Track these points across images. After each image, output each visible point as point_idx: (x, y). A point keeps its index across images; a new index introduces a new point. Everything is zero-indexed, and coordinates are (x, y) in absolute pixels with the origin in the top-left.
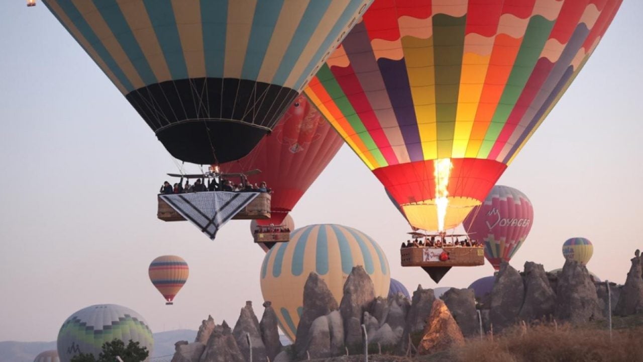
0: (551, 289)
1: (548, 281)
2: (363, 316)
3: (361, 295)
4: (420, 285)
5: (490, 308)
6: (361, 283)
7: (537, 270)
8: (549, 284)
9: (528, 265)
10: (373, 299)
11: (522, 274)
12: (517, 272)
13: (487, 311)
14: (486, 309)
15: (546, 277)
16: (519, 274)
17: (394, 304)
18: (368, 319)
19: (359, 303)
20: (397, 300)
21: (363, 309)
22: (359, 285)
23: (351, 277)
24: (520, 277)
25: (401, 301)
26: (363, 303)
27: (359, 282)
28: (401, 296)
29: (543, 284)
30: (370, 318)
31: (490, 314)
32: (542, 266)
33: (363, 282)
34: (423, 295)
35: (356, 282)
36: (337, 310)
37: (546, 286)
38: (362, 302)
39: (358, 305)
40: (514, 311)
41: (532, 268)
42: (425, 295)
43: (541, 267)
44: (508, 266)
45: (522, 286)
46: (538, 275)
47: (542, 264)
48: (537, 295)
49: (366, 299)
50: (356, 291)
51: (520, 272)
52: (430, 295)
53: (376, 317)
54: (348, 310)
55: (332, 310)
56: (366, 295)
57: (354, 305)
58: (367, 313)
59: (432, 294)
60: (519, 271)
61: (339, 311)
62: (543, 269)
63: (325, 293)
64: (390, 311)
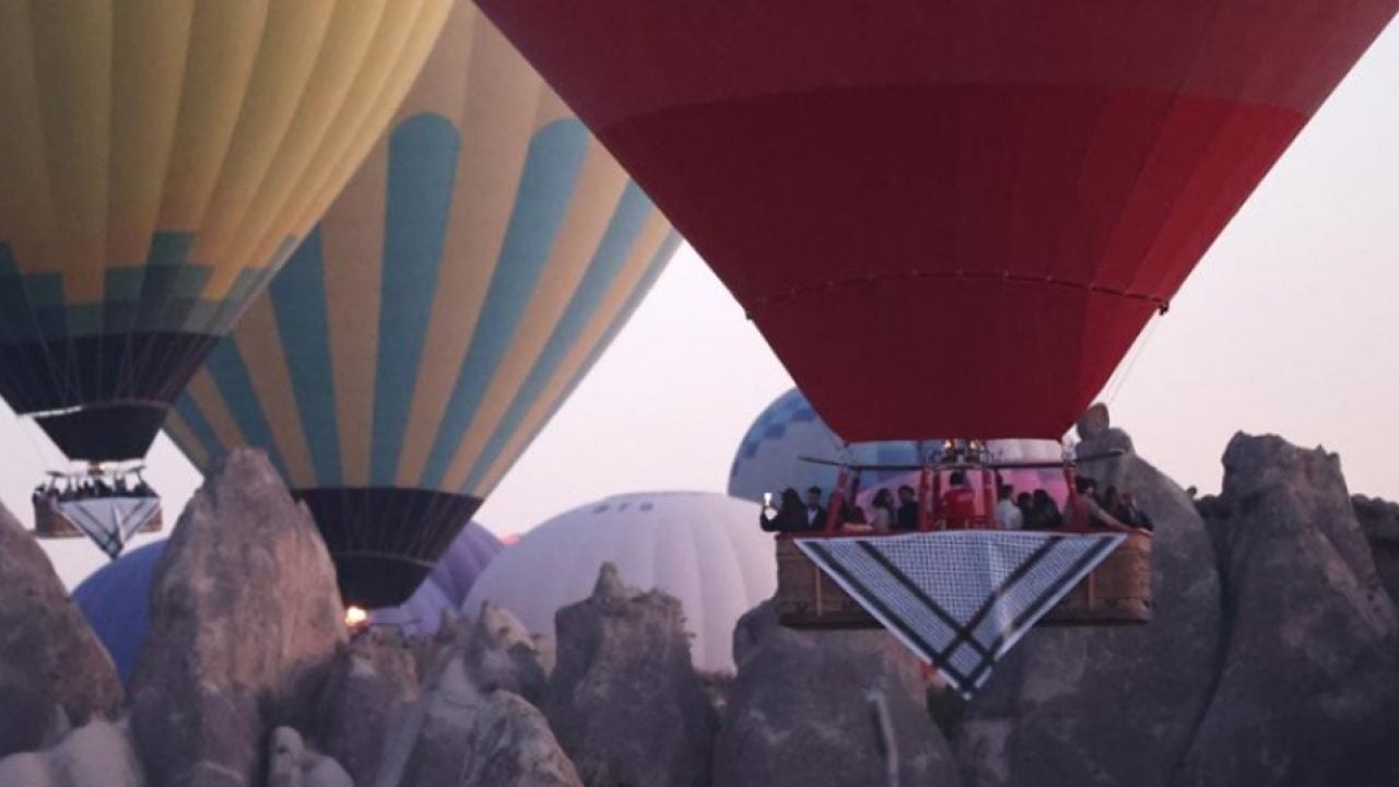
0: (1382, 598)
1: (1365, 553)
2: (266, 748)
3: (255, 627)
4: (607, 569)
5: (1011, 709)
6: (258, 553)
7: (1298, 486)
8: (1371, 570)
9: (1246, 455)
10: (328, 646)
11: (1207, 506)
12: (1182, 499)
13: (996, 733)
14: (992, 715)
15: (1354, 524)
16: (1193, 511)
17: (456, 678)
18: (296, 773)
19: (243, 676)
20: (473, 659)
21: (270, 712)
22: (247, 567)
23: (198, 516)
24: (1198, 525)
25: (496, 660)
26: (270, 678)
27: (245, 548)
28: (504, 631)
29: (1337, 571)
30: (307, 767)
31: (1013, 744)
32: (1334, 457)
33: (270, 547)
34: (614, 633)
35: (229, 551)
36: (112, 716)
37: (1352, 580)
38: (260, 667)
39: (238, 687)
40: (1158, 730)
41: (1270, 475)
42: (624, 628)
43: (1324, 466)
44: (1125, 458)
45: (1206, 584)
46: (1304, 516)
47: (1329, 450)
48: (1294, 635)
49: (289, 651)
50: (226, 599)
51: (1199, 496)
52: (653, 629)
53: (344, 762)
54: (175, 717)
55: (78, 720)
56: (288, 627)
57: (211, 687)
58: (288, 736)
59: (667, 626)
60: (1193, 491)
61: (124, 723)
62: (1338, 479)
63: (43, 611)
64: (427, 720)
